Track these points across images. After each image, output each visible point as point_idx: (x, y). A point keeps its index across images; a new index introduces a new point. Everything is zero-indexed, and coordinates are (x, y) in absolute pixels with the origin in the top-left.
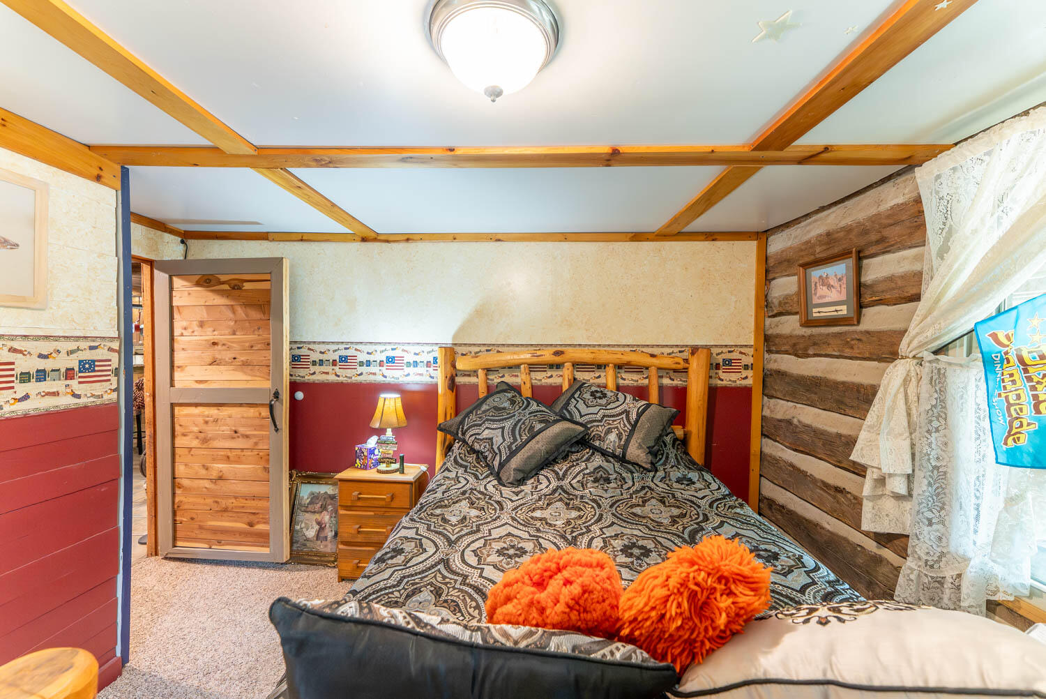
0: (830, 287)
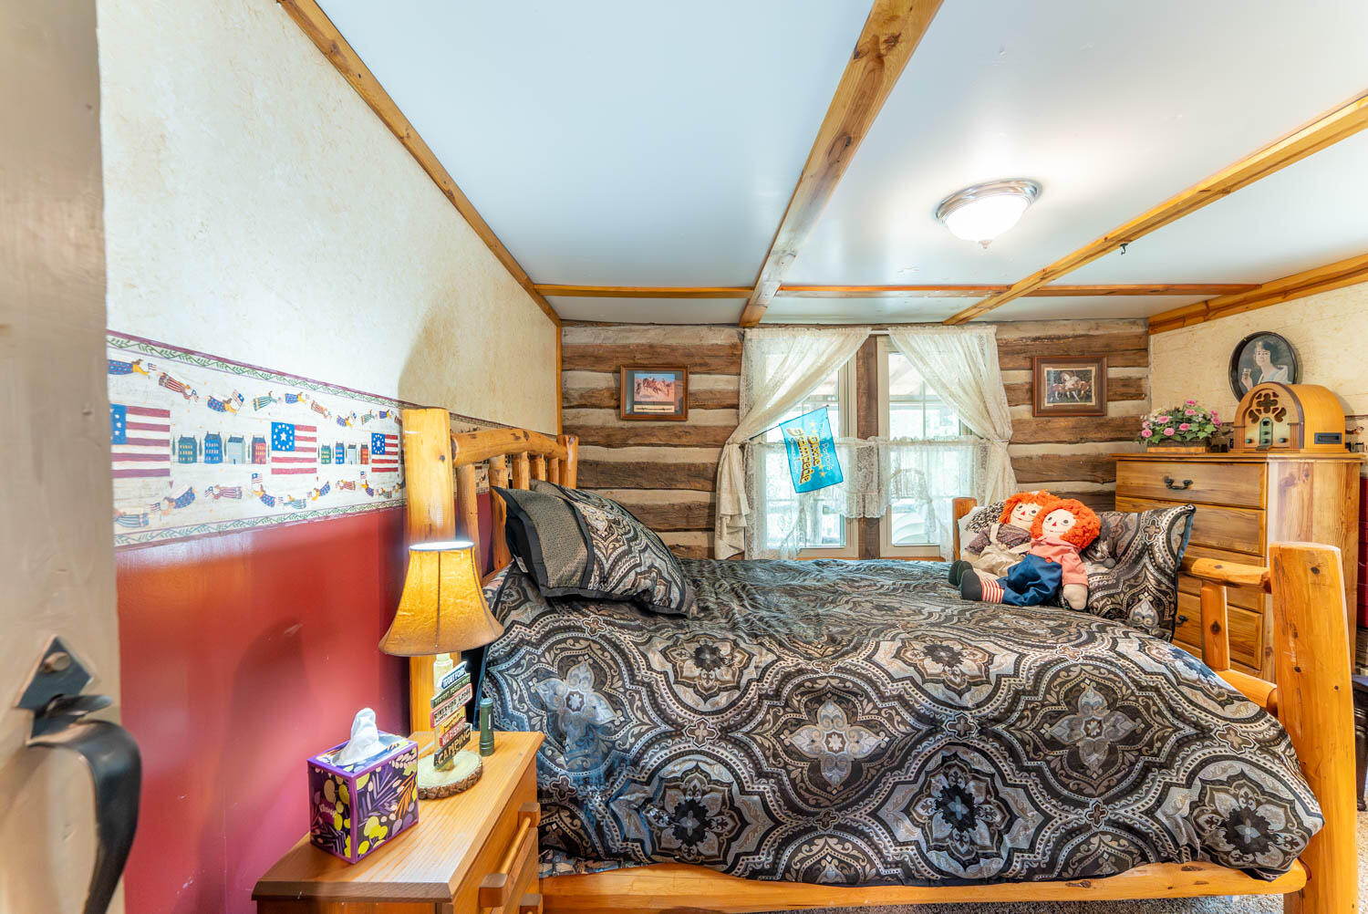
0: (656, 389)
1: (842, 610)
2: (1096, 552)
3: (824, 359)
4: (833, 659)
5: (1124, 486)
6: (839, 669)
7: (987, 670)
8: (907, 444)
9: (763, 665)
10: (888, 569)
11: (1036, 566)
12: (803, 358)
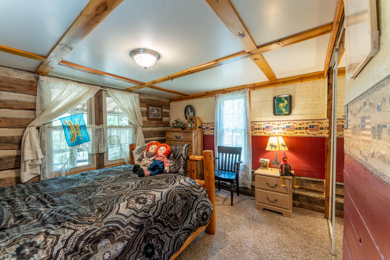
1: (99, 194)
2: (170, 157)
3: (81, 95)
4: (102, 219)
5: (167, 138)
6: (106, 223)
7: (155, 201)
8: (113, 127)
9: (66, 238)
10: (111, 171)
11: (158, 163)
12: (71, 93)
